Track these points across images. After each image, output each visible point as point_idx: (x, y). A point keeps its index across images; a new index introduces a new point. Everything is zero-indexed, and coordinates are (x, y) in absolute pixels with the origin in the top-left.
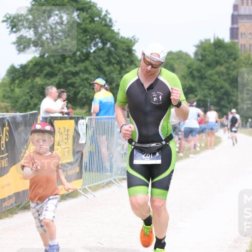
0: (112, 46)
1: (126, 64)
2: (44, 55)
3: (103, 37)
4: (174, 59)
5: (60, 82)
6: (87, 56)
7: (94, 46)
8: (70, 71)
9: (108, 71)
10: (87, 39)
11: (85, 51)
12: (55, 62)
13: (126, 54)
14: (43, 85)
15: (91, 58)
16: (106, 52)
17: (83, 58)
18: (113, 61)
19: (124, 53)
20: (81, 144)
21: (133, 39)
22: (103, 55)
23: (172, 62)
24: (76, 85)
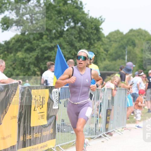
0: (82, 25)
1: (94, 40)
2: (25, 33)
3: (75, 18)
4: (135, 36)
5: (38, 55)
6: (61, 33)
7: (67, 26)
8: (46, 46)
9: (79, 47)
10: (61, 19)
11: (59, 29)
12: (34, 39)
13: (94, 32)
14: (23, 59)
15: (65, 36)
16: (77, 30)
17: (58, 35)
18: (83, 38)
19: (93, 31)
20: (55, 109)
21: (100, 19)
22: (74, 33)
23: (133, 38)
24: (52, 59)
